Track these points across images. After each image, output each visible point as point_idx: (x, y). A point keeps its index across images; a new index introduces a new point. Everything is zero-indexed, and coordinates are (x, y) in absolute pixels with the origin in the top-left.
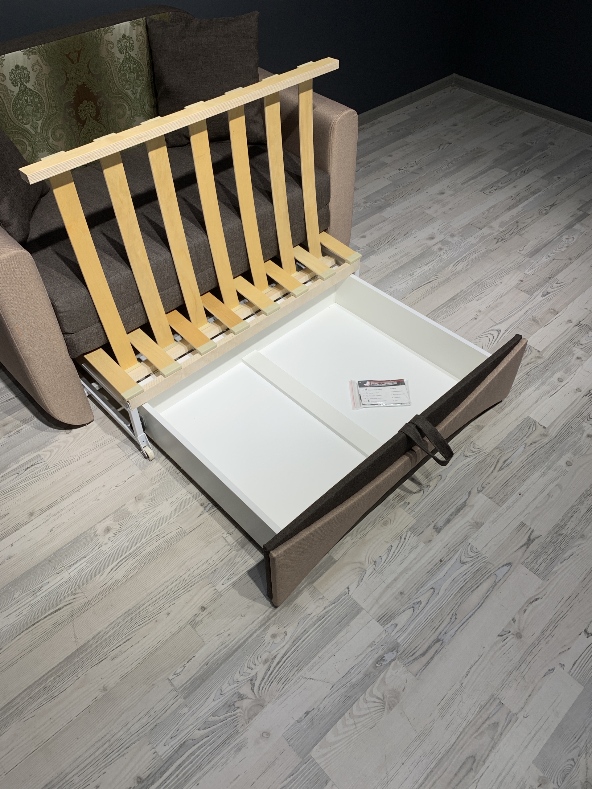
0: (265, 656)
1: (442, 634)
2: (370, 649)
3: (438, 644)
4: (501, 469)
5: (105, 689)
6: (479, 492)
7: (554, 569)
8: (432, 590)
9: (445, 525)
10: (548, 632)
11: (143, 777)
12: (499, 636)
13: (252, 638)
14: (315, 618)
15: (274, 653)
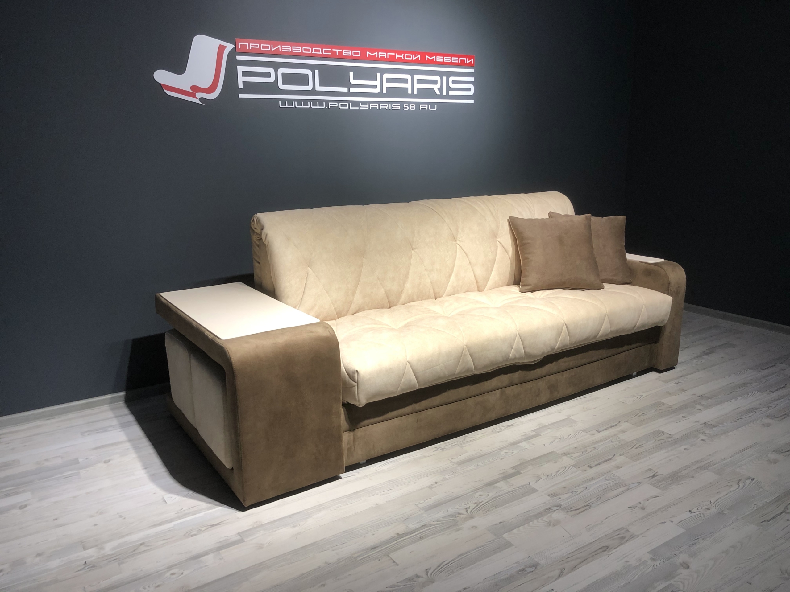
0: (475, 501)
1: (591, 503)
2: (542, 505)
3: (587, 507)
4: (637, 448)
5: (377, 504)
6: (620, 455)
7: (671, 487)
8: (585, 488)
9: (596, 465)
10: (664, 509)
11: (401, 533)
12: (629, 507)
13: (467, 495)
14: (507, 492)
15: (481, 501)
